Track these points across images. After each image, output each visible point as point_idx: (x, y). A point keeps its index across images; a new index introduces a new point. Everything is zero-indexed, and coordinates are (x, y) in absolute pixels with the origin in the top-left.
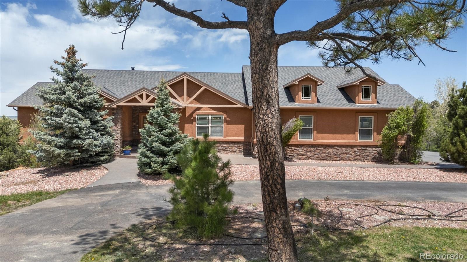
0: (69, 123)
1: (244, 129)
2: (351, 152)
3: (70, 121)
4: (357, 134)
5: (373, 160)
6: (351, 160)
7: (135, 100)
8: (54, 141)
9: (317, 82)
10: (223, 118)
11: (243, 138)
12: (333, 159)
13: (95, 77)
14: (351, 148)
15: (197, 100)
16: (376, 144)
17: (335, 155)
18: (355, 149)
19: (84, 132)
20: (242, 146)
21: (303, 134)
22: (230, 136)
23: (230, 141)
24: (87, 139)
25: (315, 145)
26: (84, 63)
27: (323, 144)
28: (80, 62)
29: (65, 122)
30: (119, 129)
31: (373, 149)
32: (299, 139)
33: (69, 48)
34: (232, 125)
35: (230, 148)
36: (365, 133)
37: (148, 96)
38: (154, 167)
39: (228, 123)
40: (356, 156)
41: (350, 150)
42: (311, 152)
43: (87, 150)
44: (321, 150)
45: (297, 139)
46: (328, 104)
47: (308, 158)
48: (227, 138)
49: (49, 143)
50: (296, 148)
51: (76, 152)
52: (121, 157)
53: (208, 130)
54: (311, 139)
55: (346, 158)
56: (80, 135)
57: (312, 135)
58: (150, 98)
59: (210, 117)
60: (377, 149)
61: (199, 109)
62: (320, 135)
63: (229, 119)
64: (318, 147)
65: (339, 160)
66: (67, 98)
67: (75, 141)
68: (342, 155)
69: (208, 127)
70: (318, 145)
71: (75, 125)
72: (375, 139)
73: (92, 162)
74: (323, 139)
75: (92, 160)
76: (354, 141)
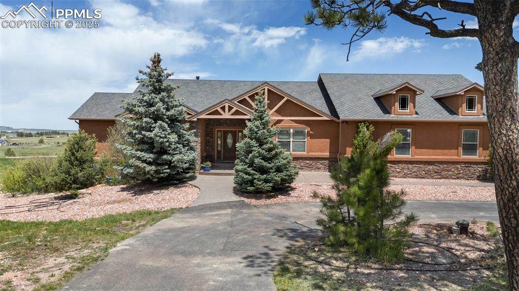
0: (161, 137)
1: (329, 144)
2: (453, 170)
3: (161, 136)
4: (461, 149)
5: (478, 178)
6: (453, 179)
7: (216, 113)
8: (144, 156)
9: (416, 91)
10: (306, 132)
11: (328, 154)
12: (432, 178)
13: (178, 87)
14: (453, 164)
15: (278, 112)
16: (482, 161)
17: (436, 172)
18: (458, 166)
19: (173, 147)
20: (327, 162)
21: (400, 150)
22: (313, 152)
23: (314, 157)
24: (176, 154)
25: (412, 161)
26: (170, 73)
27: (423, 160)
28: (165, 72)
29: (156, 136)
30: (199, 143)
31: (479, 166)
32: (395, 155)
33: (153, 57)
34: (315, 140)
35: (313, 164)
36: (470, 149)
37: (230, 108)
38: (257, 185)
39: (312, 137)
40: (458, 174)
41: (452, 168)
42: (408, 169)
43: (175, 167)
44: (420, 167)
45: (394, 155)
46: (428, 116)
47: (405, 176)
48: (311, 153)
49: (139, 158)
50: (392, 165)
51: (165, 169)
52: (200, 173)
53: (290, 145)
54: (409, 154)
55: (448, 176)
56: (169, 150)
57: (409, 150)
58: (233, 111)
59: (292, 131)
60: (483, 166)
61: (279, 121)
62: (418, 150)
63: (313, 133)
64: (417, 164)
65: (440, 179)
66: (157, 111)
67: (165, 157)
68: (444, 173)
69: (290, 141)
70: (416, 161)
71: (166, 140)
72: (481, 155)
73: (178, 180)
74: (421, 154)
75: (178, 177)
76: (456, 157)
